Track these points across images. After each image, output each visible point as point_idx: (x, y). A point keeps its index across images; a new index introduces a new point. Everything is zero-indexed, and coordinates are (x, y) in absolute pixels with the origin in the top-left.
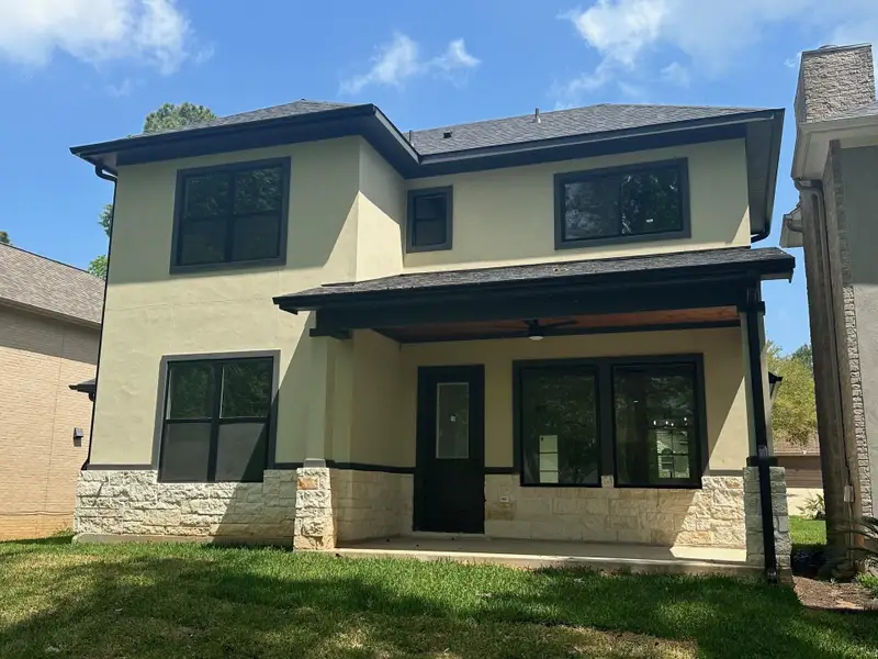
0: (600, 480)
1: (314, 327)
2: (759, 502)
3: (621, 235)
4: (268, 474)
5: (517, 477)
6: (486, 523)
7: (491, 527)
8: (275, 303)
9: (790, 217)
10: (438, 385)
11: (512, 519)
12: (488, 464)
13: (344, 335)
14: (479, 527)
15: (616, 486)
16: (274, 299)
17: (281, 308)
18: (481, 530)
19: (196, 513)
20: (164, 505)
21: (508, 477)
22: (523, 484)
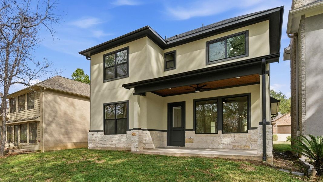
0: (218, 132)
1: (134, 92)
2: (262, 136)
3: (226, 58)
4: (127, 132)
5: (194, 132)
6: (186, 144)
7: (187, 144)
8: (123, 86)
9: (286, 49)
10: (173, 108)
11: (192, 143)
12: (186, 128)
13: (144, 94)
14: (184, 145)
15: (222, 133)
16: (122, 85)
17: (124, 88)
18: (184, 146)
19: (112, 142)
20: (106, 140)
21: (192, 132)
22: (196, 133)
